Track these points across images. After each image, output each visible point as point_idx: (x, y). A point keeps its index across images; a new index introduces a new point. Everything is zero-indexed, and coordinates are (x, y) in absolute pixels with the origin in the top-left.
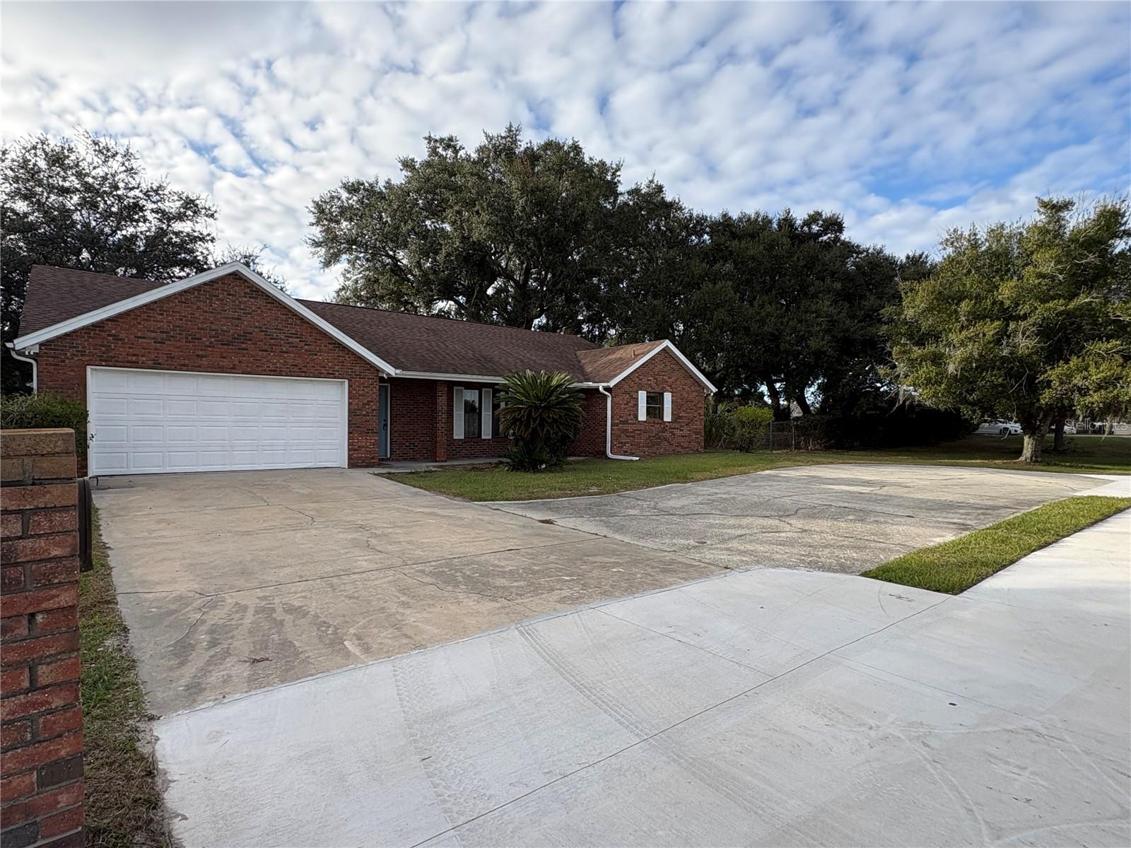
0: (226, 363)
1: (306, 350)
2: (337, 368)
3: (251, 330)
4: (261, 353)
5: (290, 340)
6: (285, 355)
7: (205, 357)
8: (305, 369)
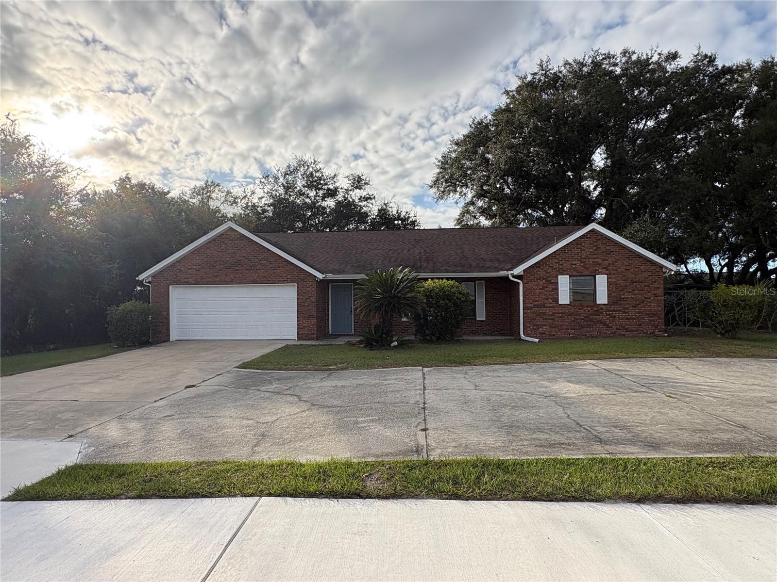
0: (228, 279)
1: (270, 267)
2: (289, 276)
3: (240, 259)
4: (245, 271)
5: (261, 262)
6: (259, 271)
7: (219, 276)
8: (270, 279)
